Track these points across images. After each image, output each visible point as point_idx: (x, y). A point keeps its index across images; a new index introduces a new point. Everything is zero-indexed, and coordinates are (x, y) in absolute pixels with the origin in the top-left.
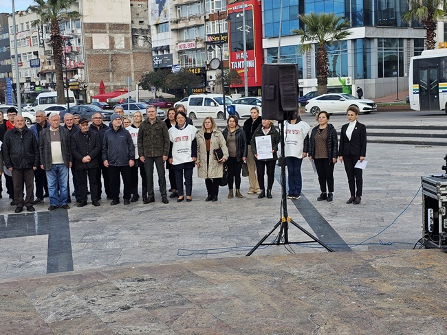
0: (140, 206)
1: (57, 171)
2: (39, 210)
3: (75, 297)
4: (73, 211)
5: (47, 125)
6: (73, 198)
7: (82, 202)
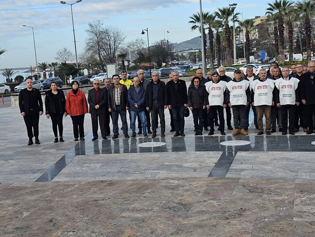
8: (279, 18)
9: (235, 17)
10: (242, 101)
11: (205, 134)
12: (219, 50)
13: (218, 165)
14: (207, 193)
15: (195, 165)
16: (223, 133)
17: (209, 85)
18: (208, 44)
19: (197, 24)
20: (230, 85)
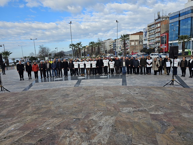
0: (140, 75)
1: (124, 67)
2: (120, 74)
3: (127, 90)
4: (127, 75)
5: (123, 59)
6: (127, 73)
7: (128, 73)
8: (92, 46)
9: (81, 45)
10: (83, 67)
11: (73, 76)
12: (77, 54)
13: (77, 83)
14: (73, 91)
15: (71, 84)
16: (78, 75)
17: (74, 63)
18: (74, 52)
19: (71, 47)
20: (80, 63)
